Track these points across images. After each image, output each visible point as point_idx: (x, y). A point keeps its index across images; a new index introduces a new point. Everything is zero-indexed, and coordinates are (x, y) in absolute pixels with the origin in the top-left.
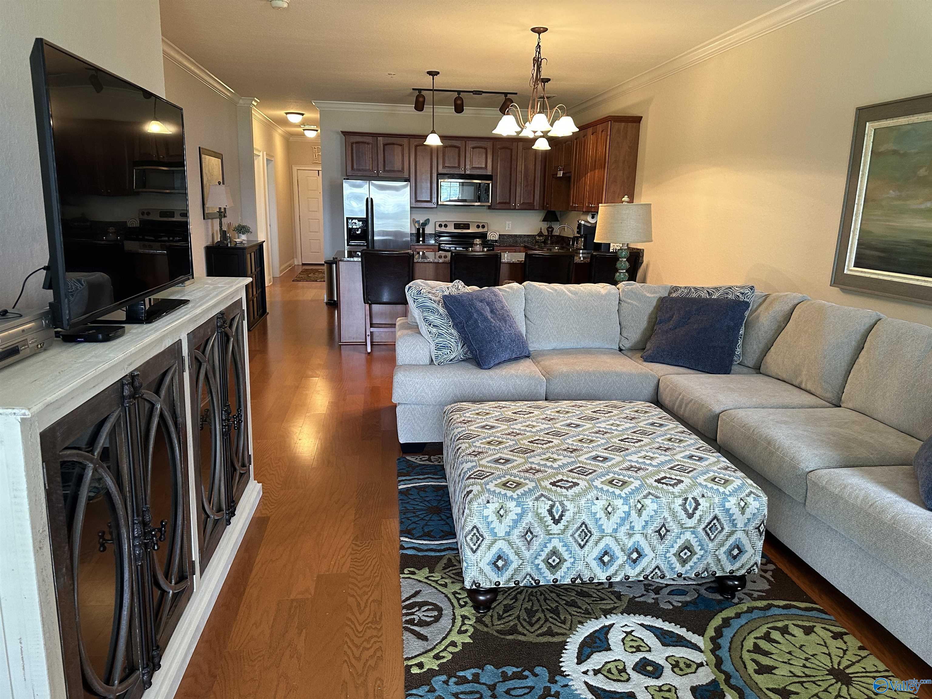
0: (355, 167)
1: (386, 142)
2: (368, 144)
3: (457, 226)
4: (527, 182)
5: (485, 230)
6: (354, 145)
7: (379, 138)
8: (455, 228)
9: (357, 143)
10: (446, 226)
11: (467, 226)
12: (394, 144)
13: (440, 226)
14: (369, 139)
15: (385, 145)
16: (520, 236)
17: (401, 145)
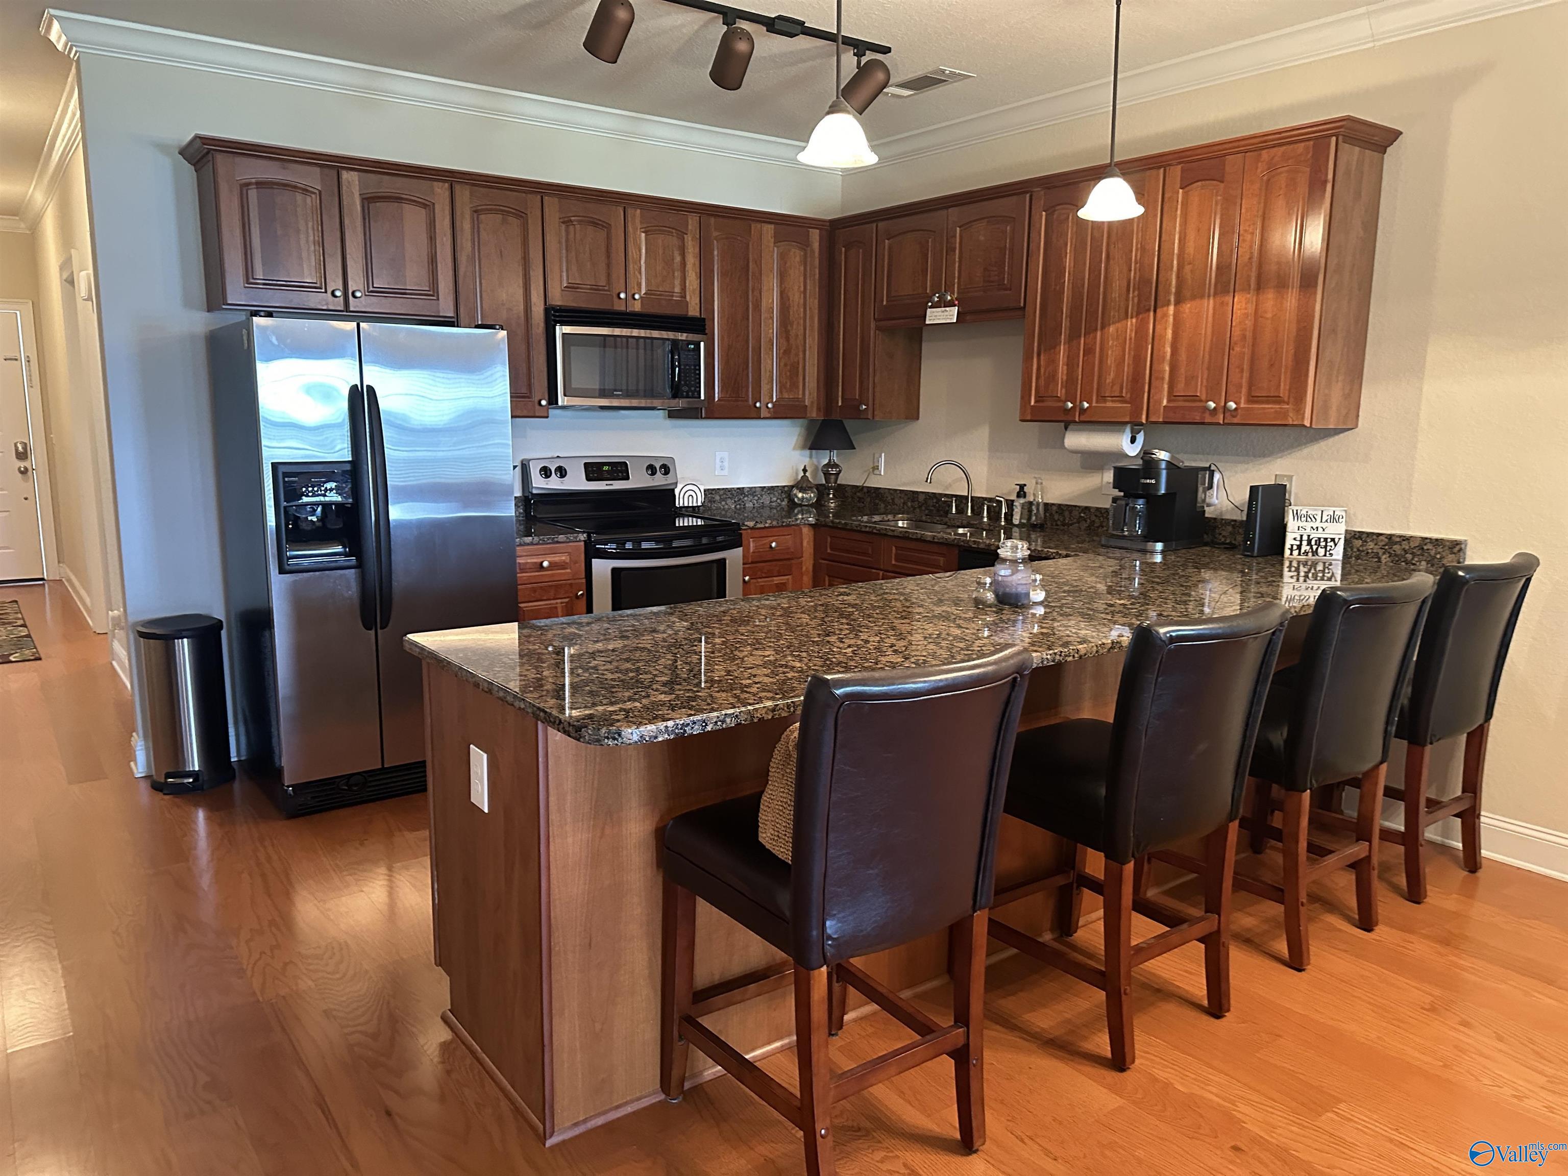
0: (259, 274)
1: (371, 190)
2: (305, 191)
3: (594, 470)
4: (788, 339)
5: (669, 479)
6: (253, 194)
7: (345, 175)
8: (589, 479)
9: (260, 184)
10: (562, 472)
11: (619, 470)
12: (398, 199)
13: (546, 472)
14: (312, 178)
15: (368, 200)
16: (752, 491)
17: (425, 206)
